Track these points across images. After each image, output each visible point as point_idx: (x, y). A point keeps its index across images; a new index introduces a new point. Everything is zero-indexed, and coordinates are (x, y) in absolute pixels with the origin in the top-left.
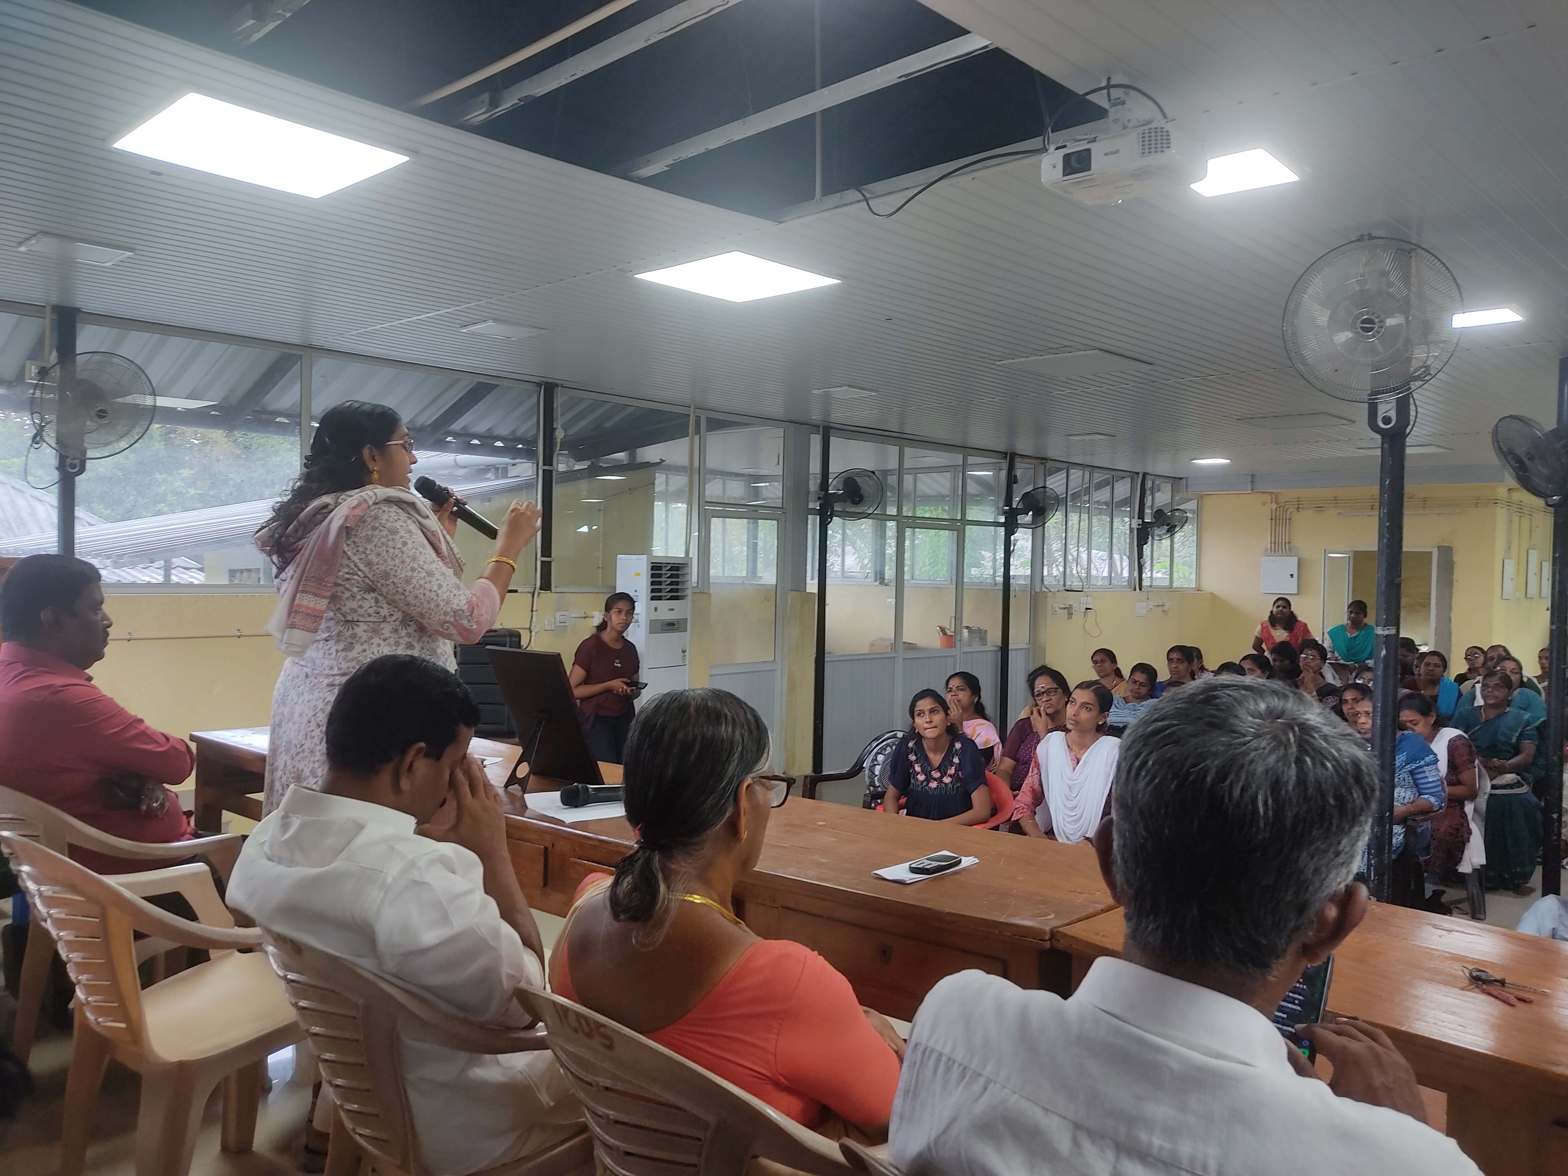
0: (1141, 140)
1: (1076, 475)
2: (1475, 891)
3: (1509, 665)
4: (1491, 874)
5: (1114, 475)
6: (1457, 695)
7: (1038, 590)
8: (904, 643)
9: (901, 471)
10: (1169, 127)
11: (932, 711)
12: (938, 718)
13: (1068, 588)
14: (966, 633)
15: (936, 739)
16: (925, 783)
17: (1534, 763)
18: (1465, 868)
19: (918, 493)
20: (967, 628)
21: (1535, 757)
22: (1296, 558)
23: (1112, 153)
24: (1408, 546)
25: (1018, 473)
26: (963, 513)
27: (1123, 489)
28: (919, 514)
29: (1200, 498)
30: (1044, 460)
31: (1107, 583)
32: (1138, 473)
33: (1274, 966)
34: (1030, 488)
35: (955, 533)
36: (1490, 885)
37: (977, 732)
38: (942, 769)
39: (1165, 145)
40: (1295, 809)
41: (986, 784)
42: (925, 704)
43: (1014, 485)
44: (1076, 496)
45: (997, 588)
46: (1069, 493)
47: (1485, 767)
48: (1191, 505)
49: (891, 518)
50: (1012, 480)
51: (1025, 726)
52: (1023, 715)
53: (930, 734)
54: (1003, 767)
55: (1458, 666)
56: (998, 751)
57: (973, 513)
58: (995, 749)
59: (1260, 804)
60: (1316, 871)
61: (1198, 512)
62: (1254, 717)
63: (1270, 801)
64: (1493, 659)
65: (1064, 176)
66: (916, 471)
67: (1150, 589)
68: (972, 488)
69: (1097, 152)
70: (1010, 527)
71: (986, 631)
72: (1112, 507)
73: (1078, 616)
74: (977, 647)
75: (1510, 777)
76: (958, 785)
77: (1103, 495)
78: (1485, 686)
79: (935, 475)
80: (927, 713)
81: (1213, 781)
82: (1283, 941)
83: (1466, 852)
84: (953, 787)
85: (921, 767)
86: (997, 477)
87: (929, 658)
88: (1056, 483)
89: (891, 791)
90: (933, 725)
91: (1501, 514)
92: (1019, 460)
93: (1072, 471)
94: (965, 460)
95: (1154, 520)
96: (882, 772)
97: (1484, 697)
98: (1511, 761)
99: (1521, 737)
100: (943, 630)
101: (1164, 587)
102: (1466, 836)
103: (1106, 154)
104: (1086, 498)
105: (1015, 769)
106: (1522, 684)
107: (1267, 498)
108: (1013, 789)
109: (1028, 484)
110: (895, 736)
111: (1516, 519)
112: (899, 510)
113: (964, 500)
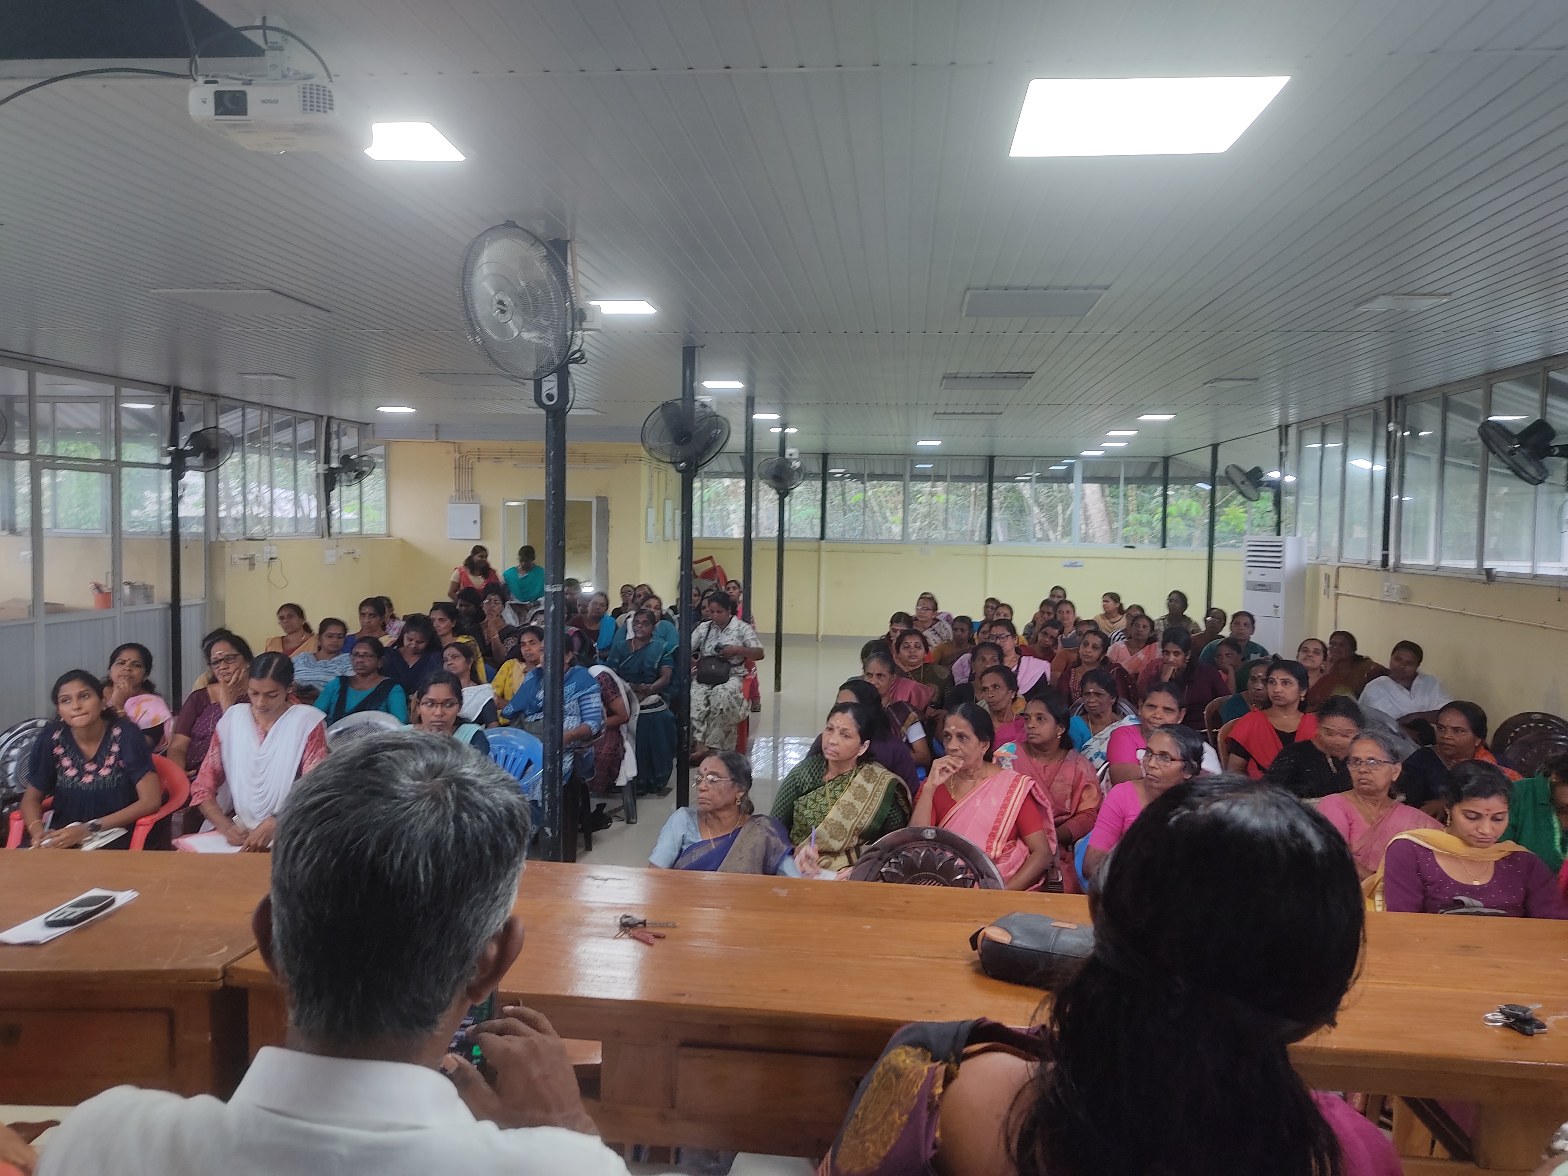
0: (302, 95)
1: (253, 414)
2: (629, 800)
3: (653, 602)
4: (641, 782)
5: (295, 418)
6: (614, 627)
7: (213, 539)
8: (46, 604)
9: (31, 398)
10: (330, 87)
11: (81, 696)
12: (89, 703)
13: (248, 536)
14: (127, 590)
15: (88, 726)
16: (76, 779)
17: (671, 684)
18: (621, 782)
19: (58, 425)
20: (128, 584)
21: (672, 678)
22: (478, 506)
23: (270, 102)
24: (571, 495)
25: (185, 409)
26: (118, 452)
27: (306, 431)
28: (60, 452)
29: (387, 445)
30: (214, 396)
31: (291, 530)
32: (322, 416)
33: (440, 1020)
34: (199, 427)
35: (109, 475)
36: (640, 791)
37: (143, 710)
38: (98, 760)
39: (327, 106)
40: (454, 868)
41: (154, 770)
42: (72, 689)
43: (181, 423)
44: (253, 437)
45: (163, 537)
46: (247, 433)
47: (635, 691)
48: (379, 450)
49: (22, 457)
50: (177, 417)
51: (201, 696)
52: (198, 684)
53: (78, 721)
54: (175, 745)
55: (616, 602)
56: (169, 730)
57: (132, 452)
58: (166, 727)
59: (421, 870)
60: (476, 920)
61: (386, 456)
62: (414, 779)
63: (430, 865)
64: (640, 596)
65: (216, 114)
66: (54, 400)
67: (339, 536)
68: (127, 422)
69: (254, 96)
70: (177, 470)
71: (152, 587)
72: (297, 449)
73: (261, 566)
74: (141, 605)
75: (654, 698)
76: (119, 775)
77: (286, 436)
78: (635, 623)
79: (81, 406)
80: (75, 698)
81: (374, 854)
82: (447, 994)
83: (622, 768)
84: (113, 779)
85: (72, 759)
86: (158, 411)
87: (81, 621)
88: (229, 423)
89: (31, 792)
90: (83, 711)
91: (644, 469)
92: (184, 395)
93: (248, 410)
94: (117, 394)
95: (341, 466)
96: (18, 770)
97: (635, 631)
98: (654, 684)
99: (661, 663)
100: (98, 587)
101: (354, 534)
102: (621, 754)
103: (264, 102)
104: (266, 439)
105: (190, 746)
106: (663, 617)
107: (451, 447)
108: (188, 768)
109: (197, 421)
110: (34, 726)
111: (655, 474)
112: (33, 446)
113: (118, 436)
